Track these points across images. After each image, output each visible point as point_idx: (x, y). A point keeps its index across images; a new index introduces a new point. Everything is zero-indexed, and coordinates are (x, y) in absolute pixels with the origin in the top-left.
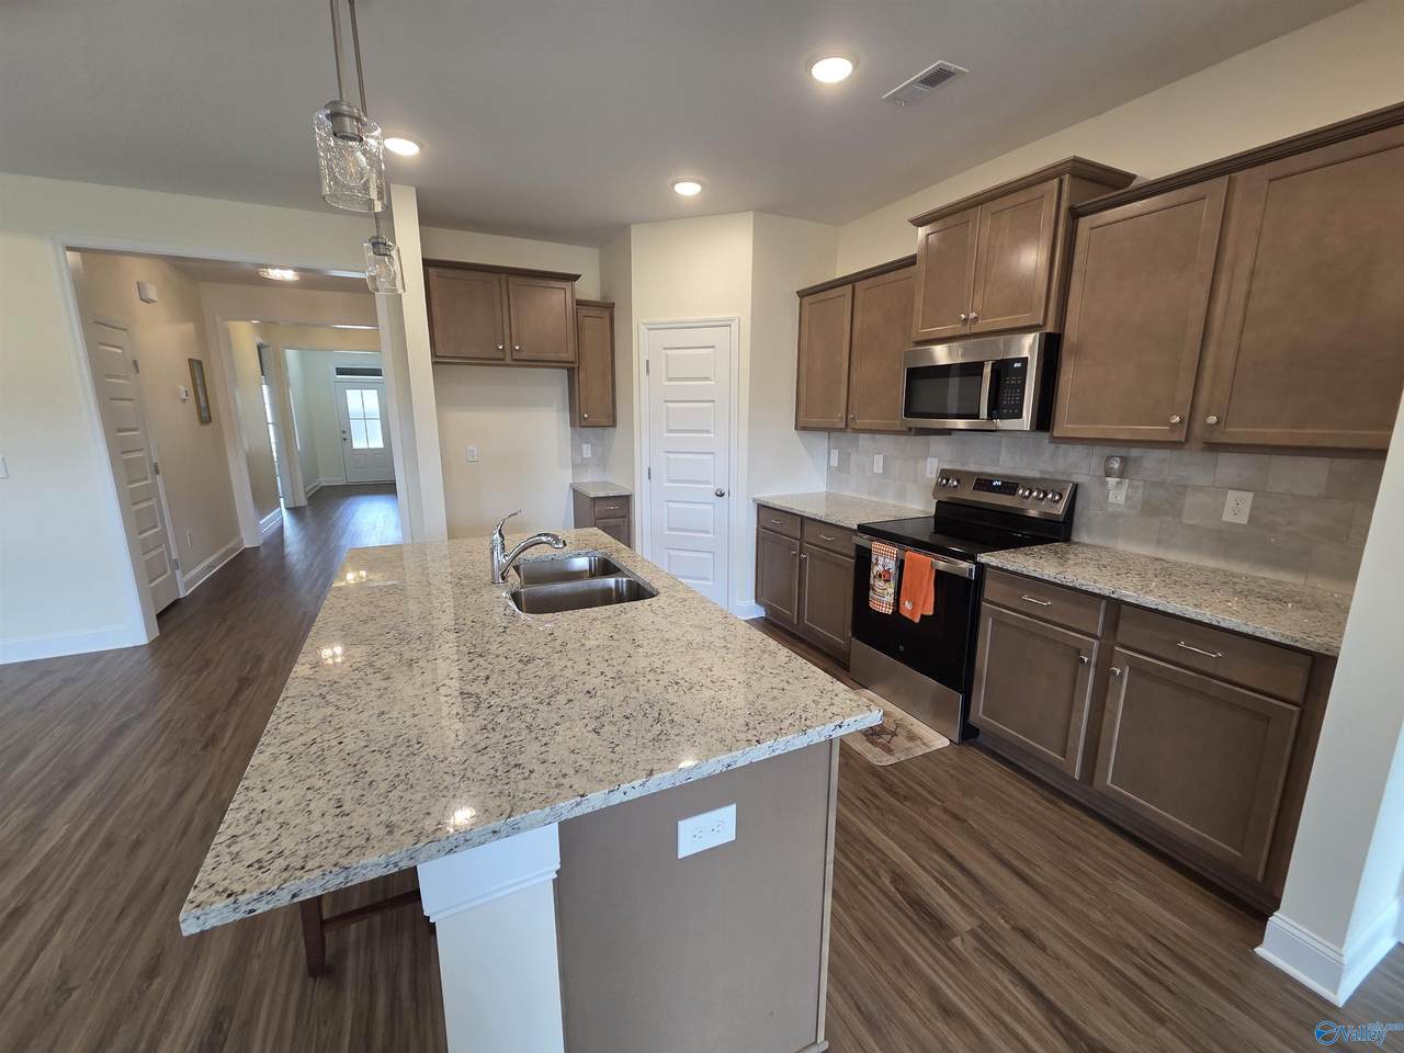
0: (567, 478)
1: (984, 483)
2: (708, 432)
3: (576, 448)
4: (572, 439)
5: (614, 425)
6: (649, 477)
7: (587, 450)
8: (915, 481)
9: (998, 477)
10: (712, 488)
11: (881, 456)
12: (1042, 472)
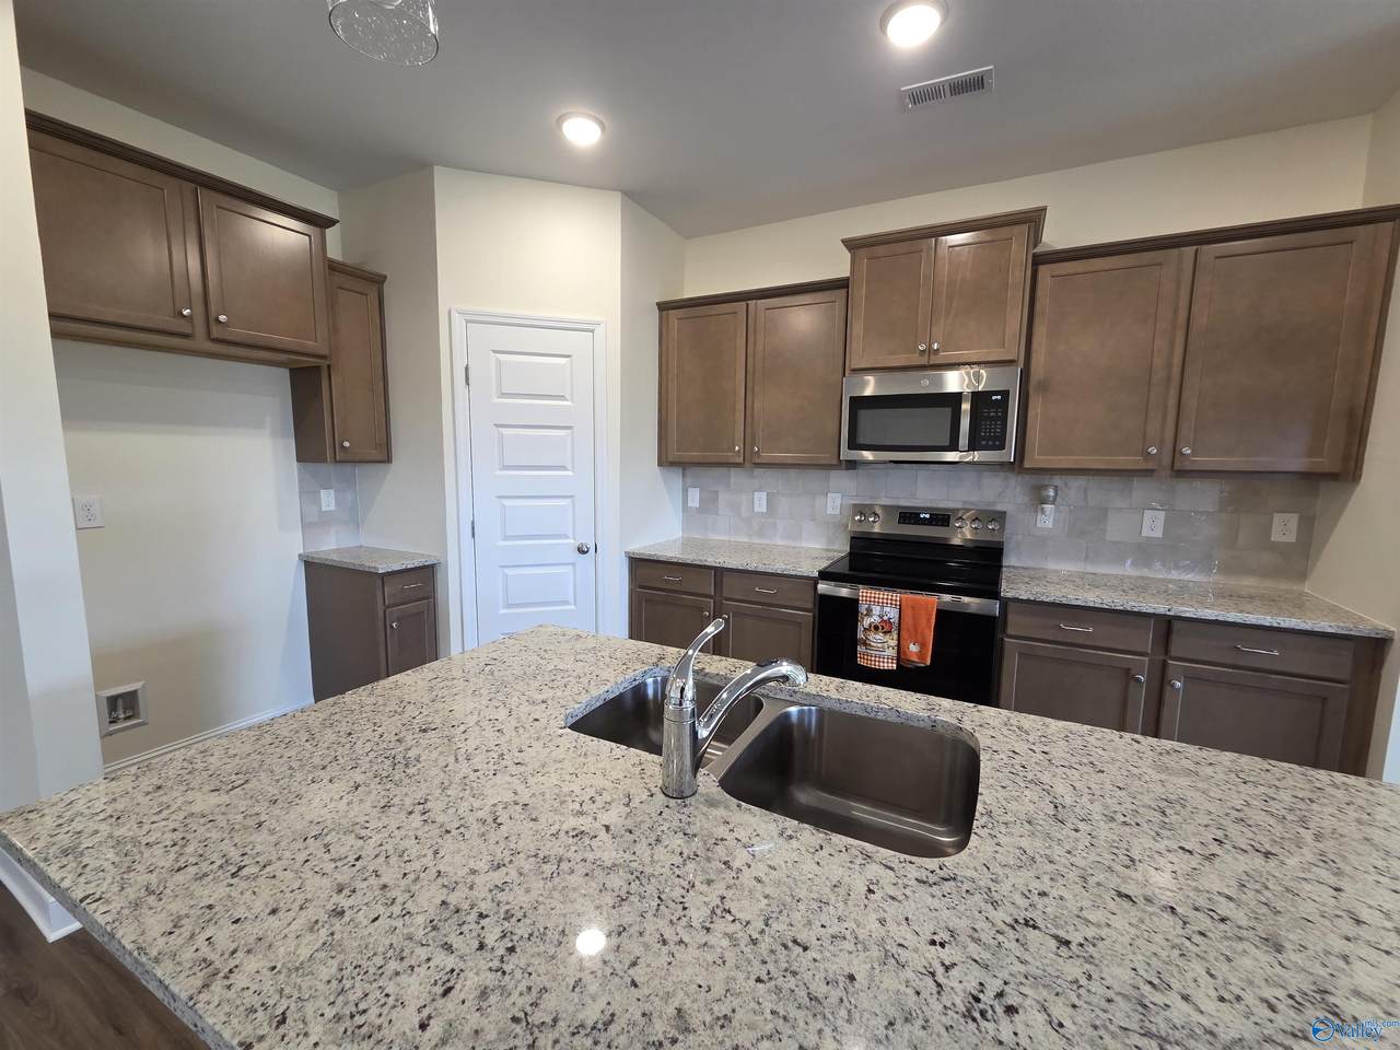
0: (293, 546)
1: (909, 516)
2: (564, 468)
3: (308, 494)
4: (301, 480)
5: (389, 460)
6: (473, 536)
7: (328, 500)
8: (814, 519)
9: (925, 510)
10: (572, 543)
11: (764, 495)
12: (964, 502)
